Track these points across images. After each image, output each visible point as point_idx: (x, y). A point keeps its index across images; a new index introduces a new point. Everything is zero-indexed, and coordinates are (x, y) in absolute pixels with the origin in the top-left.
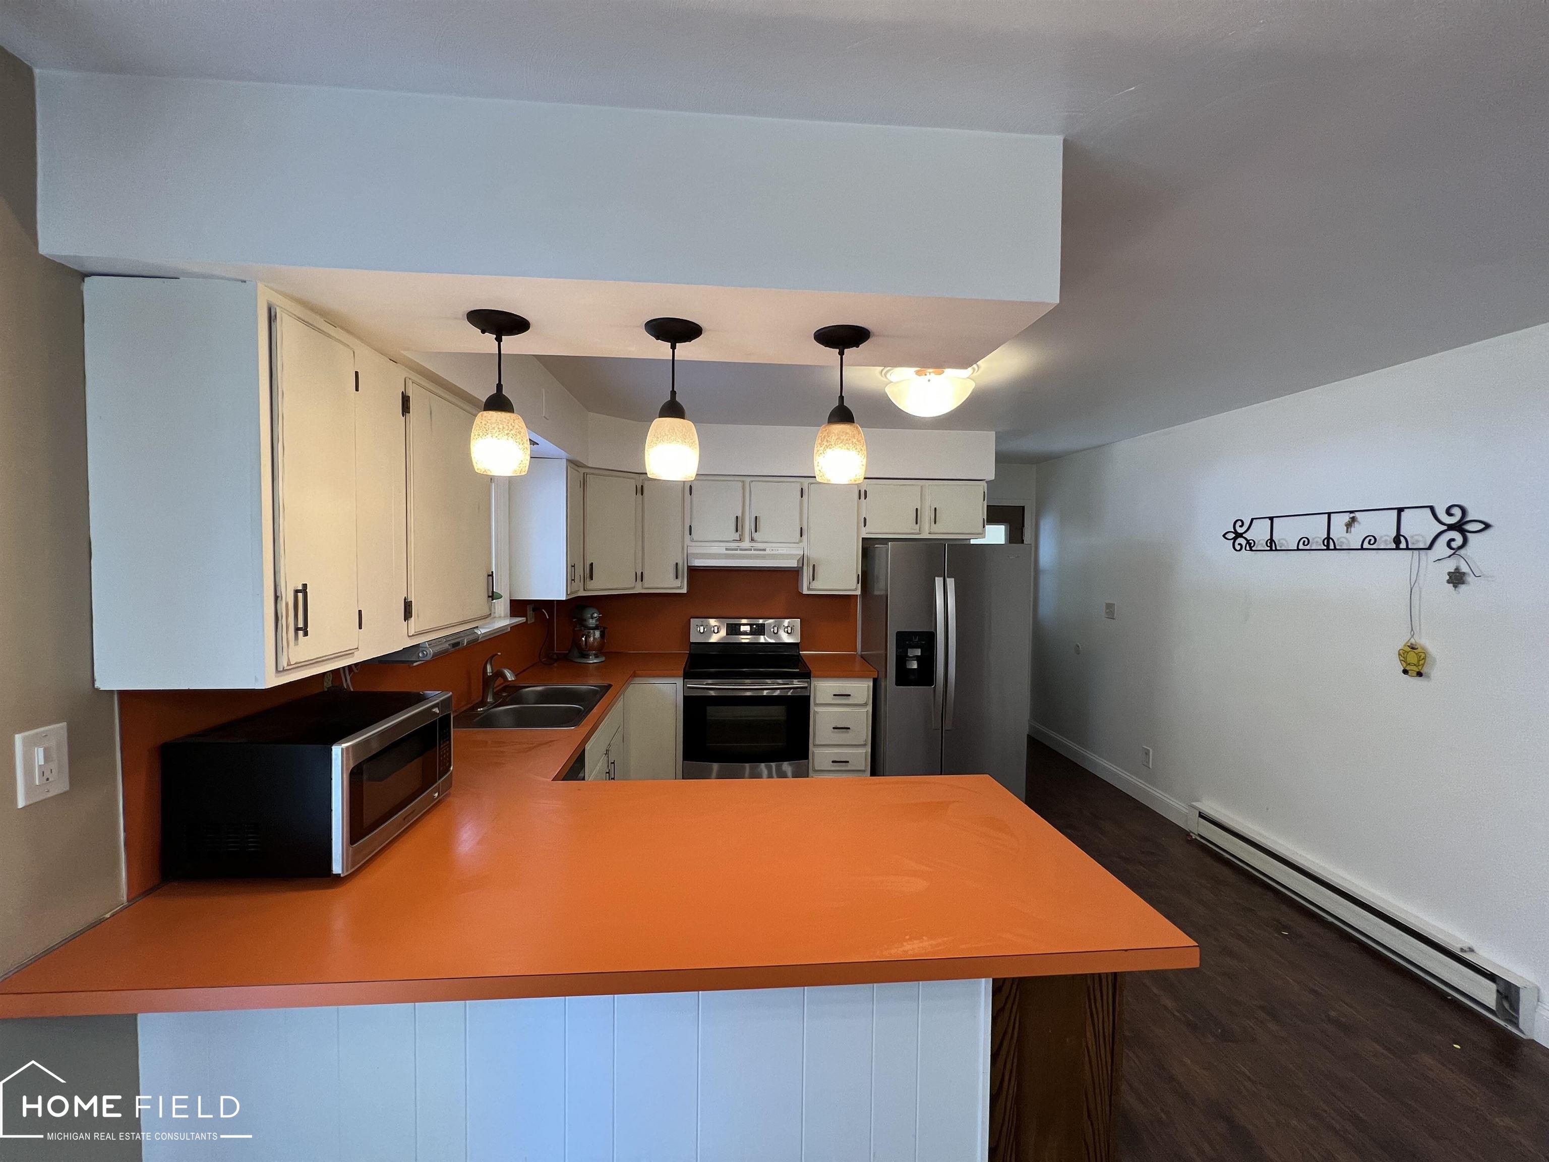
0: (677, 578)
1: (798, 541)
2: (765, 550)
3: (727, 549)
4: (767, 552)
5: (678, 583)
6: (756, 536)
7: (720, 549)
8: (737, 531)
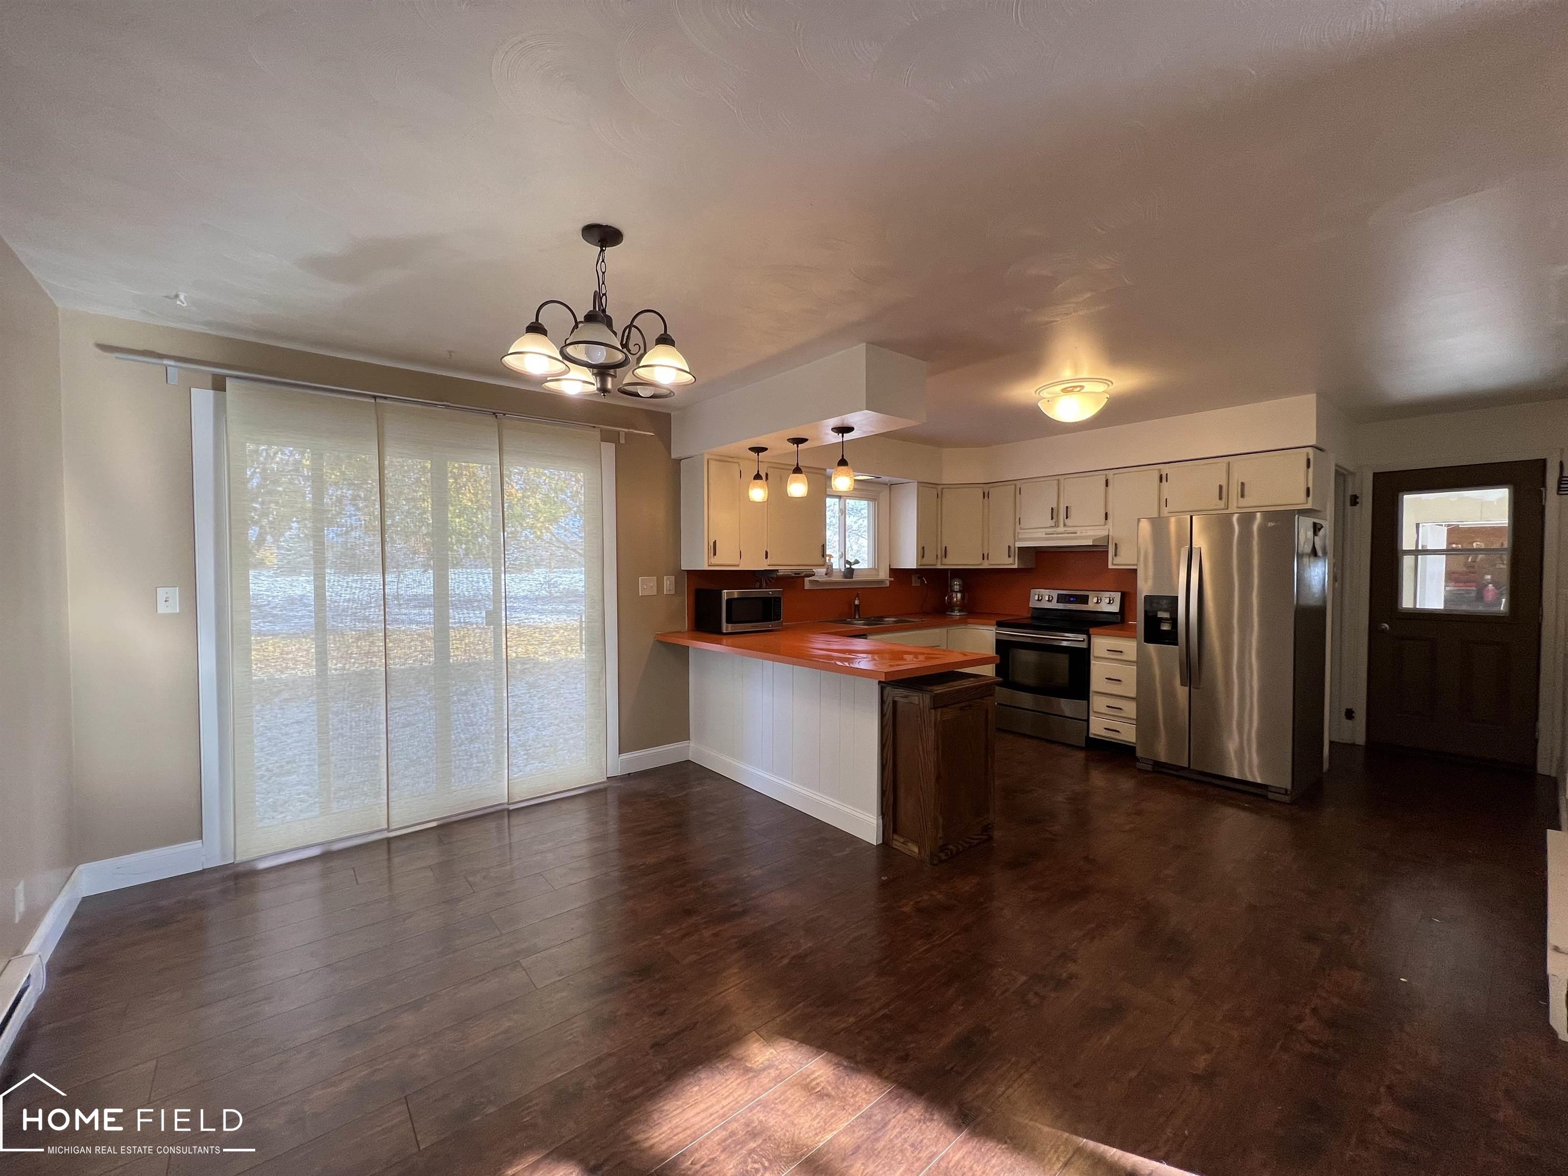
0: (1009, 556)
1: (1102, 523)
2: (1076, 533)
3: (1046, 534)
4: (1079, 534)
5: (1011, 560)
6: (1068, 522)
7: (1041, 534)
8: (1052, 519)
